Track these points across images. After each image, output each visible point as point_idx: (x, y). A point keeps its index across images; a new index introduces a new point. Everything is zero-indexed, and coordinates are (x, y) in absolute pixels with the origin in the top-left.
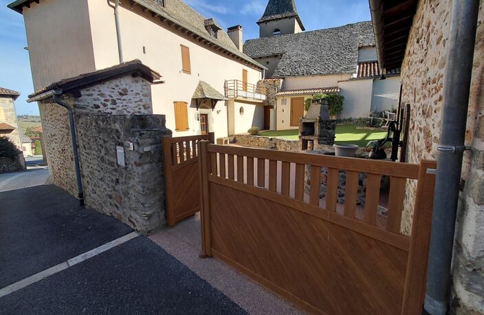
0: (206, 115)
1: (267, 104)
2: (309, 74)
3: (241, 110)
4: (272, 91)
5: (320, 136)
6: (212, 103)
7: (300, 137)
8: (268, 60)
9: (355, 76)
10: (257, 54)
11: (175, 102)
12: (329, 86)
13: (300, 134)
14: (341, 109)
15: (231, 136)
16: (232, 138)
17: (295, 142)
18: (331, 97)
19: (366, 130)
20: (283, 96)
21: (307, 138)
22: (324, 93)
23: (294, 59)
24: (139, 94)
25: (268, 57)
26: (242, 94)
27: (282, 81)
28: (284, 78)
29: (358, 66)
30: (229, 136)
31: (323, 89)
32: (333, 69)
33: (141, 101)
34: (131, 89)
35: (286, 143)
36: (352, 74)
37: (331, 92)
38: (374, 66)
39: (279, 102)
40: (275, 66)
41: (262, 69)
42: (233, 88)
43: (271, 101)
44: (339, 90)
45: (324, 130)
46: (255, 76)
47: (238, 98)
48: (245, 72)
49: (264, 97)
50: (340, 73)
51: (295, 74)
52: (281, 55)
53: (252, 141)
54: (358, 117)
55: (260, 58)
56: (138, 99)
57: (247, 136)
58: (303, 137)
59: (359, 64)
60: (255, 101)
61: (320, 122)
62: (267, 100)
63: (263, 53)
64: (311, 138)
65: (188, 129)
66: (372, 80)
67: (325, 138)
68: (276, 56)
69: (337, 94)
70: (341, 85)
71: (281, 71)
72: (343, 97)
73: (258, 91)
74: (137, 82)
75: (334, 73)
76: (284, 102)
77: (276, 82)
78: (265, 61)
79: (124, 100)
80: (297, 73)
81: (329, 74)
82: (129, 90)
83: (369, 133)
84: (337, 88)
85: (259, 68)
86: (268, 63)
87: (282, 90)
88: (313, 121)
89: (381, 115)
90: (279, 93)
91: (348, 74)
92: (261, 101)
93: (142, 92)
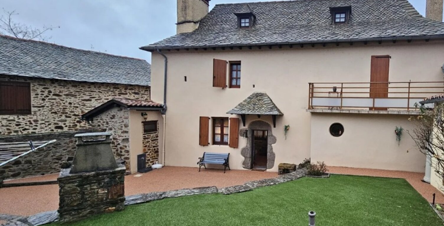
24: (122, 117)
56: (121, 121)
74: (121, 110)
82: (116, 116)
93: (124, 116)
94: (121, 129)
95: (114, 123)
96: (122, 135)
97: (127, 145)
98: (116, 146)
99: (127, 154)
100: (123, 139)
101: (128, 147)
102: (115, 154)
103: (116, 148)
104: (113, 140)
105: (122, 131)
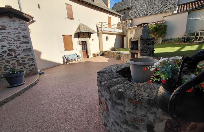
0: (86, 42)
1: (123, 35)
2: (146, 15)
3: (107, 38)
4: (125, 27)
5: (142, 50)
6: (89, 35)
7: (130, 51)
8: (125, 11)
9: (175, 12)
10: (120, 9)
11: (63, 35)
12: (158, 21)
13: (130, 49)
14: (165, 33)
15: (102, 52)
16: (101, 53)
17: (128, 54)
18: (158, 27)
19: (182, 44)
20: (131, 29)
21: (134, 51)
22: (154, 24)
23: (138, 8)
24: (17, 29)
25: (124, 10)
26: (106, 29)
27: (130, 21)
28: (132, 20)
29: (178, 7)
30: (100, 52)
31: (154, 23)
32: (161, 10)
33: (20, 33)
34: (9, 25)
35: (123, 55)
36: (173, 11)
37: (159, 24)
38: (189, 5)
39: (129, 32)
40: (128, 14)
41: (120, 16)
42: (101, 27)
43: (125, 33)
44: (164, 22)
45: (145, 45)
46: (116, 20)
47: (103, 32)
48: (110, 18)
49: (121, 31)
50: (166, 12)
51: (138, 17)
52: (132, 8)
53: (111, 54)
54: (176, 37)
55: (121, 11)
56: (17, 32)
57: (109, 52)
58: (132, 51)
59: (179, 6)
60: (115, 33)
61: (141, 40)
62: (123, 32)
63: (123, 8)
64: (136, 51)
65: (73, 49)
66: (187, 13)
67: (146, 51)
68: (129, 9)
69: (163, 24)
70: (165, 19)
71: (131, 16)
72: (166, 26)
73: (118, 28)
74: (14, 21)
75: (162, 12)
76: (131, 32)
77: (128, 22)
78: (123, 12)
79: (3, 33)
80: (140, 16)
81: (158, 13)
82: (7, 27)
83: (184, 46)
84: (163, 21)
85: (118, 15)
86: (124, 13)
87: (130, 26)
88: (136, 40)
89: (193, 34)
90: (129, 28)
91: (170, 11)
92: (119, 33)
93: (20, 27)
94: (19, 40)
95: (6, 34)
96: (21, 45)
97: (29, 54)
98: (16, 57)
99: (32, 61)
100: (24, 50)
101: (31, 56)
102: (16, 65)
103: (16, 59)
104: (8, 52)
105: (20, 42)
